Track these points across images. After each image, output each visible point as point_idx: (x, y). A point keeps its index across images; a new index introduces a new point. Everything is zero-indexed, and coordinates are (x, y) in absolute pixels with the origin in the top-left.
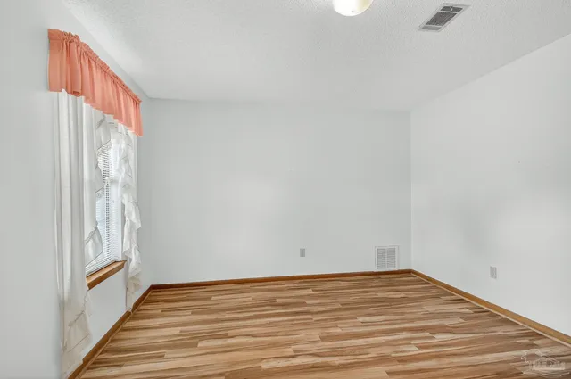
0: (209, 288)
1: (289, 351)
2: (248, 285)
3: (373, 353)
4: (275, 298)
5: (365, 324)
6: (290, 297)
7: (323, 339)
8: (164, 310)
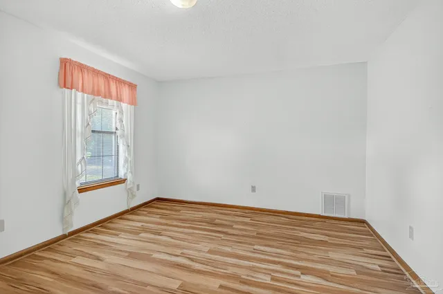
0: (187, 205)
1: (179, 252)
2: (211, 208)
3: (231, 270)
4: (215, 219)
5: (255, 251)
6: (226, 220)
7: (210, 252)
8: (150, 213)
